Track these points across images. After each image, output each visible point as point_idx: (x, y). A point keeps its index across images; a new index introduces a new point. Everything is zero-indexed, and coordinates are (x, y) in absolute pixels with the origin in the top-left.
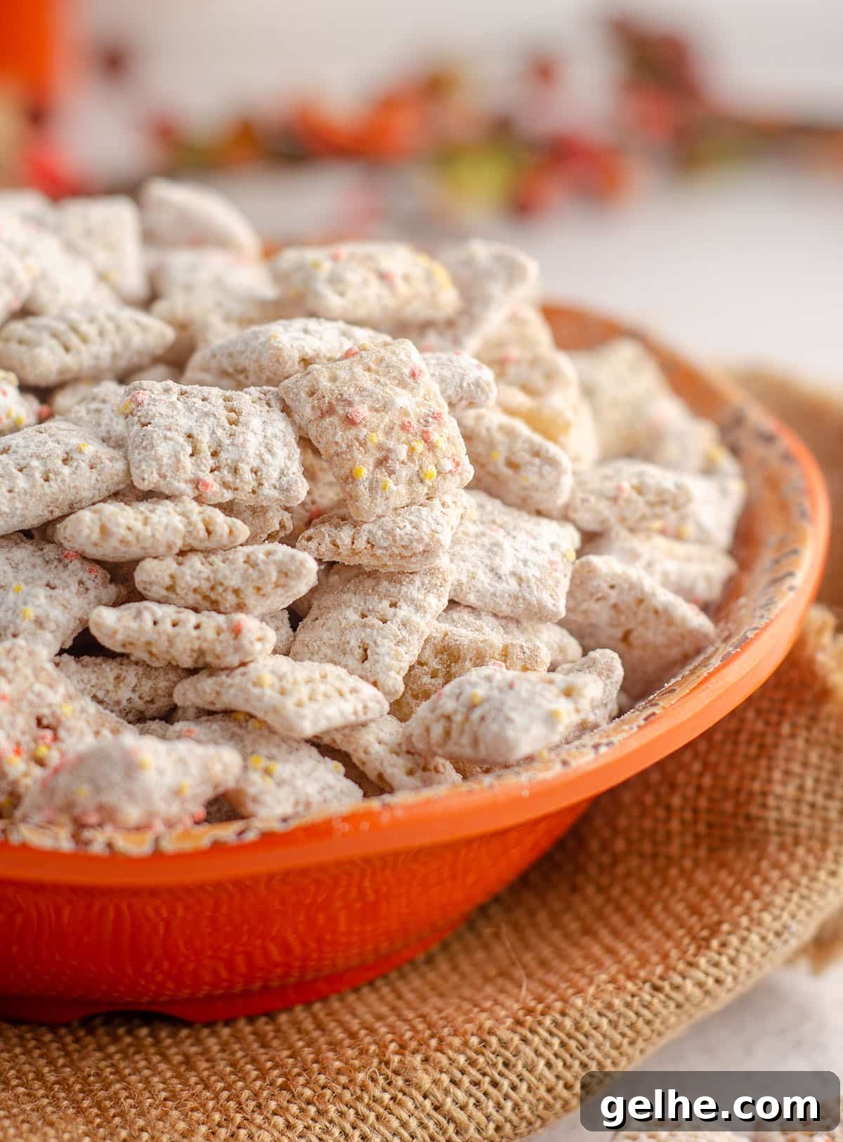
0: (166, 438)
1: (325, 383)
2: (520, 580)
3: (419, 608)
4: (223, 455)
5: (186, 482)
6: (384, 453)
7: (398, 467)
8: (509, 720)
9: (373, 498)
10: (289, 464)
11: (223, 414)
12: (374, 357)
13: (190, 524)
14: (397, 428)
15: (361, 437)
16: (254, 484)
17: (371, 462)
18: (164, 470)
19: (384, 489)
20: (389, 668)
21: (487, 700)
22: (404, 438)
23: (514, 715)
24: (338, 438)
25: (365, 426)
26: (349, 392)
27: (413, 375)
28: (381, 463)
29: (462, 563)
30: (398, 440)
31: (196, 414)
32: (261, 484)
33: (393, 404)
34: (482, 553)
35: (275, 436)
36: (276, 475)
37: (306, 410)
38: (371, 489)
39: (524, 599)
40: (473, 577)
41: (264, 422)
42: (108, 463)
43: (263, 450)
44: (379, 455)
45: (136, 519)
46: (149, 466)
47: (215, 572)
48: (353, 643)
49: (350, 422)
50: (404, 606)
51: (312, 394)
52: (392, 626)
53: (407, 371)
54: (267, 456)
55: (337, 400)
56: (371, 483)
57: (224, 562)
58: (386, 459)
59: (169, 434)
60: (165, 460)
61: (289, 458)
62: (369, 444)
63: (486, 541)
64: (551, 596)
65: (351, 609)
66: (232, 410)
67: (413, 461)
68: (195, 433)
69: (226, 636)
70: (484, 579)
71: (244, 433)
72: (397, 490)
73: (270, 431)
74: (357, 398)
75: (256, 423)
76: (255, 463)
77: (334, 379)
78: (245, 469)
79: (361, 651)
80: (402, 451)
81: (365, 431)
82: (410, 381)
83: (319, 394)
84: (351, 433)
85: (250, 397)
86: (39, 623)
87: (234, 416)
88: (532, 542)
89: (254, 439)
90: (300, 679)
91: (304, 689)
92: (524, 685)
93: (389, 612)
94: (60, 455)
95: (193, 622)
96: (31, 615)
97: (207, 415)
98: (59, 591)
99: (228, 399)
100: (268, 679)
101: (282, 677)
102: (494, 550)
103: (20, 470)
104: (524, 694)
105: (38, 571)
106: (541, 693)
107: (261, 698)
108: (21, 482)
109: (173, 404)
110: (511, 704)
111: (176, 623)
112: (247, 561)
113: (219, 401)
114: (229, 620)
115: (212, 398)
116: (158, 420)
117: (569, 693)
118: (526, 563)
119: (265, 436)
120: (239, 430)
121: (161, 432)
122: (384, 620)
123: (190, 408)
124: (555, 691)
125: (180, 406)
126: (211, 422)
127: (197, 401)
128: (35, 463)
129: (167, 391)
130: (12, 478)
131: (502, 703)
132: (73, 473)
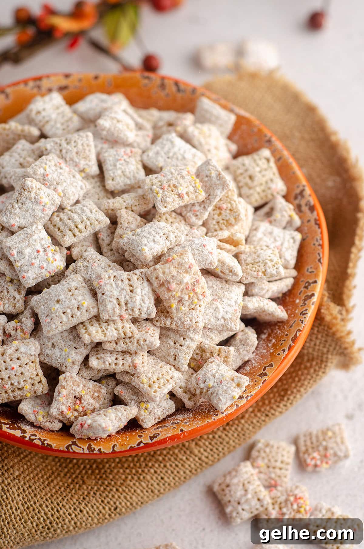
0: (110, 301)
1: (161, 275)
2: (225, 320)
3: (192, 340)
4: (129, 305)
5: (117, 316)
6: (180, 299)
7: (185, 302)
9: (177, 313)
10: (150, 305)
11: (128, 288)
12: (177, 262)
13: (119, 334)
14: (185, 289)
15: (173, 295)
16: (139, 313)
17: (176, 301)
18: (110, 314)
19: (181, 310)
20: (183, 364)
21: (213, 387)
22: (187, 293)
23: (221, 398)
24: (166, 296)
25: (174, 291)
26: (169, 278)
27: (190, 267)
28: (180, 301)
29: (206, 316)
30: (185, 294)
31: (119, 289)
32: (141, 313)
33: (183, 282)
34: (212, 311)
35: (145, 295)
36: (146, 309)
37: (155, 285)
38: (176, 310)
39: (226, 326)
40: (210, 321)
41: (142, 289)
42: (91, 309)
43: (141, 302)
44: (179, 299)
45: (102, 336)
46: (105, 314)
47: (128, 347)
48: (172, 354)
49: (169, 290)
50: (188, 340)
51: (157, 278)
52: (184, 348)
53: (188, 266)
54: (143, 304)
55: (165, 281)
56: (177, 309)
57: (130, 342)
58: (181, 300)
59: (111, 300)
60: (110, 311)
61: (150, 303)
62: (176, 297)
63: (214, 306)
64: (235, 324)
65: (171, 340)
66: (131, 286)
67: (190, 299)
68: (119, 298)
69: (132, 368)
70: (213, 320)
71: (135, 297)
72: (185, 309)
73: (144, 292)
74: (171, 281)
75: (139, 291)
76: (139, 307)
77: (164, 273)
78: (136, 310)
79: (174, 356)
80: (186, 297)
81: (174, 293)
82: (189, 269)
83: (159, 279)
84: (170, 294)
85: (137, 277)
86: (73, 363)
87: (131, 288)
88: (229, 302)
89: (138, 298)
90: (155, 379)
91: (157, 385)
92: (225, 383)
93: (183, 342)
94: (76, 306)
95: (121, 363)
96: (70, 361)
97: (123, 289)
98: (79, 350)
99: (129, 280)
100: (145, 380)
101: (149, 379)
102: (216, 309)
103: (64, 313)
104: (225, 388)
105: (72, 343)
106: (230, 387)
107: (143, 388)
108: (65, 319)
109: (112, 285)
110: (220, 392)
111: (116, 364)
112: (137, 343)
113: (126, 282)
114: (132, 361)
115: (124, 281)
116: (107, 293)
117: (238, 385)
118: (227, 312)
119: (142, 296)
120: (133, 295)
121: (108, 299)
122: (181, 346)
123: (117, 286)
124: (234, 385)
125: (114, 285)
126: (124, 292)
127: (120, 282)
128: (69, 311)
129: (109, 277)
130: (61, 318)
131: (218, 390)
132: (81, 314)
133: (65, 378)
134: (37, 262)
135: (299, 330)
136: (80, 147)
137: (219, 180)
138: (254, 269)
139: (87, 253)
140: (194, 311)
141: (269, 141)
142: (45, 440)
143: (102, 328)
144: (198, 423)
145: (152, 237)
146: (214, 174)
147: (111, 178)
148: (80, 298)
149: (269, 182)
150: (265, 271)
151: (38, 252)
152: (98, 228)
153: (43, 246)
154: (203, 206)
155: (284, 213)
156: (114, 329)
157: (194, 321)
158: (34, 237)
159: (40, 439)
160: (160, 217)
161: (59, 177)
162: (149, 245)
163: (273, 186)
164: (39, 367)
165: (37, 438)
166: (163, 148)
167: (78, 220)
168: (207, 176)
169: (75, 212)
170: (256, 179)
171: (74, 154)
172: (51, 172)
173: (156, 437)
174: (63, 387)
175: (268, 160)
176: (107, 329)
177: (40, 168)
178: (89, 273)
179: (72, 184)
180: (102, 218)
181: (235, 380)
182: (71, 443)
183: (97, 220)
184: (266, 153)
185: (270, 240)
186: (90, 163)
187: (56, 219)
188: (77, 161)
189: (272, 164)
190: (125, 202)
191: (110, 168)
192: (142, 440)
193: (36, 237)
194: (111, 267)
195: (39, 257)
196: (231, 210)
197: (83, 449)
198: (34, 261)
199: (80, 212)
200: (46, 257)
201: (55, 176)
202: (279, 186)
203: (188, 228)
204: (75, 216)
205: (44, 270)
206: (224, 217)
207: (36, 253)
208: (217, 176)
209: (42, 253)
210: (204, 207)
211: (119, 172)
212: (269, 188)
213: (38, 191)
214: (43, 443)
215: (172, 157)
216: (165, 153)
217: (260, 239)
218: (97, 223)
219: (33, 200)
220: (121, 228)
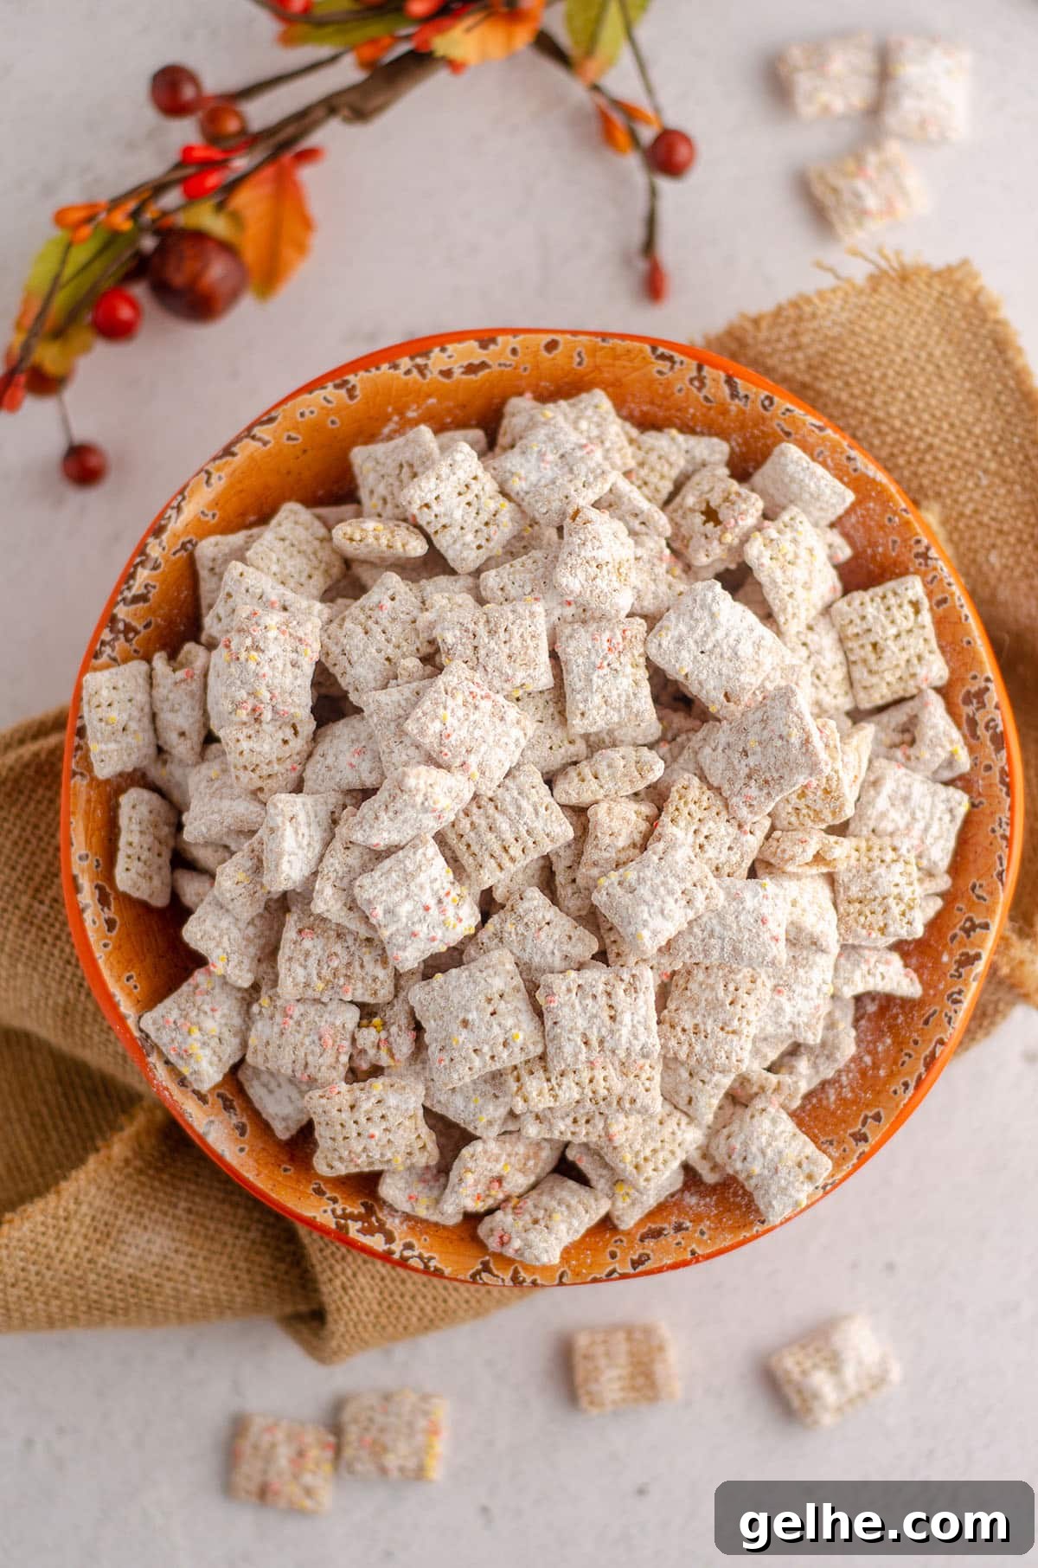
0: (569, 1039)
2: (794, 1026)
4: (606, 1045)
5: (582, 1064)
8: (770, 1205)
10: (648, 1039)
11: (605, 1014)
18: (568, 1063)
20: (704, 1115)
21: (759, 1174)
23: (774, 1203)
31: (588, 1014)
32: (630, 1054)
35: (639, 1022)
36: (640, 1048)
41: (633, 1014)
42: (531, 1047)
43: (631, 1037)
46: (558, 1057)
48: (683, 1094)
52: (708, 1087)
54: (635, 1042)
59: (571, 1036)
60: (569, 1056)
66: (611, 1007)
68: (587, 1033)
69: (604, 1139)
70: (770, 1029)
71: (619, 1030)
73: (637, 1018)
75: (627, 1018)
76: (625, 1046)
78: (619, 1052)
85: (623, 987)
86: (490, 1123)
87: (613, 1013)
88: (805, 991)
89: (625, 1032)
90: (648, 1153)
91: (651, 1166)
92: (783, 1172)
93: (707, 1077)
94: (501, 1040)
95: (584, 1132)
96: (485, 1120)
97: (596, 1016)
98: (501, 1099)
99: (609, 994)
100: (629, 1157)
101: (637, 1154)
102: (779, 1010)
103: (475, 1051)
104: (783, 1183)
105: (488, 1087)
106: (793, 1183)
107: (624, 1170)
108: (477, 1062)
109: (573, 1006)
110: (774, 1189)
111: (573, 1133)
112: (618, 1103)
113: (603, 1000)
114: (606, 1127)
115: (599, 998)
116: (564, 1023)
117: (810, 1177)
118: (799, 1014)
119: (633, 1026)
120: (615, 1027)
121: (565, 1035)
122: (703, 1081)
123: (585, 1009)
124: (802, 1178)
125: (578, 1008)
126: (597, 1021)
127: (589, 1001)
128: (486, 1049)
129: (569, 990)
130: (471, 1061)
131: (769, 1185)
132: (510, 1056)
133: (473, 1156)
134: (422, 930)
135: (941, 1042)
136: (517, 642)
137: (804, 754)
138: (862, 919)
139: (526, 905)
140: (735, 1038)
141: (925, 556)
142: (431, 1258)
143: (548, 1080)
144: (725, 1239)
145: (660, 902)
146: (795, 739)
147: (578, 712)
148: (509, 1022)
149: (915, 661)
150: (886, 925)
151: (427, 909)
152: (548, 847)
153: (435, 893)
154: (765, 791)
155: (939, 750)
156: (573, 1085)
157: (734, 1059)
158: (418, 880)
159: (420, 1257)
160: (677, 809)
161: (471, 734)
162: (652, 924)
163: (922, 672)
164: (421, 1122)
165: (416, 1253)
166: (692, 629)
167: (509, 837)
168: (781, 737)
169: (504, 812)
170: (887, 654)
171: (504, 657)
172: (456, 724)
173: (642, 1263)
174: (469, 1170)
175: (916, 605)
176: (560, 1085)
177: (433, 721)
178: (528, 950)
179: (497, 742)
180: (558, 830)
181: (804, 1166)
182: (480, 1267)
183: (548, 835)
184: (914, 587)
185: (902, 817)
186: (536, 674)
187: (465, 824)
188: (510, 672)
189: (926, 617)
190: (601, 787)
191: (579, 685)
192: (617, 1266)
193: (422, 878)
194: (574, 939)
195: (429, 919)
196: (826, 792)
197: (503, 1280)
198: (417, 928)
199: (512, 810)
200: (442, 918)
201: (463, 733)
202: (937, 669)
203: (733, 831)
204: (503, 825)
205: (436, 943)
206: (810, 803)
207: (421, 912)
208: (802, 745)
209: (434, 911)
210: (769, 794)
211: (597, 699)
212: (913, 675)
213: (430, 789)
214: (426, 1266)
215: (711, 652)
216: (696, 642)
217: (883, 815)
218: (547, 840)
219: (419, 807)
220: (597, 846)
